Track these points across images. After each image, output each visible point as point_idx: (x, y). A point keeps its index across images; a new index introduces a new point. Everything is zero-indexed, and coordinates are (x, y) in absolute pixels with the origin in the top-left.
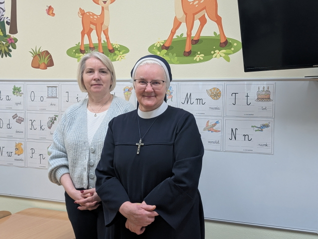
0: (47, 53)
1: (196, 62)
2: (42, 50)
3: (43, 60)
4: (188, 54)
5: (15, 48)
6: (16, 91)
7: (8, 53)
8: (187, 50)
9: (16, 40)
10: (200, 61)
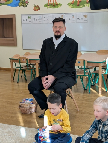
0: (38, 6)
1: (80, 8)
2: (37, 5)
3: (37, 8)
4: (78, 5)
5: (28, 5)
6: (29, 18)
7: (26, 6)
8: (78, 4)
9: (28, 2)
10: (82, 7)
